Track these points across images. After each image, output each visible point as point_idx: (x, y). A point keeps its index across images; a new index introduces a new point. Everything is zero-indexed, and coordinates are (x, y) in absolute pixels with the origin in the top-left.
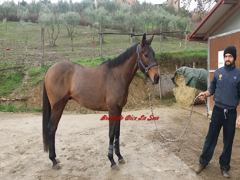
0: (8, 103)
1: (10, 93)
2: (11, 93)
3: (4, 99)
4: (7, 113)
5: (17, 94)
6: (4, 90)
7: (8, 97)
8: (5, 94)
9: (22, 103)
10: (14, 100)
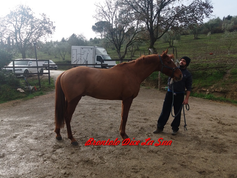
0: (207, 93)
1: (210, 86)
3: (204, 90)
4: (207, 100)
7: (208, 88)
8: (205, 86)
9: (221, 94)
10: (213, 91)
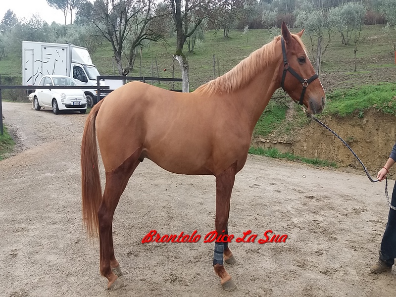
0: (267, 146)
1: (270, 133)
2: (272, 133)
3: (263, 140)
5: (279, 135)
6: (262, 128)
7: (267, 138)
8: (263, 134)
9: (286, 148)
10: (275, 142)
